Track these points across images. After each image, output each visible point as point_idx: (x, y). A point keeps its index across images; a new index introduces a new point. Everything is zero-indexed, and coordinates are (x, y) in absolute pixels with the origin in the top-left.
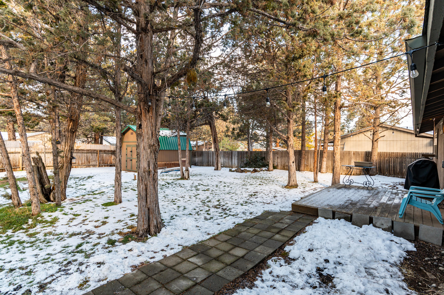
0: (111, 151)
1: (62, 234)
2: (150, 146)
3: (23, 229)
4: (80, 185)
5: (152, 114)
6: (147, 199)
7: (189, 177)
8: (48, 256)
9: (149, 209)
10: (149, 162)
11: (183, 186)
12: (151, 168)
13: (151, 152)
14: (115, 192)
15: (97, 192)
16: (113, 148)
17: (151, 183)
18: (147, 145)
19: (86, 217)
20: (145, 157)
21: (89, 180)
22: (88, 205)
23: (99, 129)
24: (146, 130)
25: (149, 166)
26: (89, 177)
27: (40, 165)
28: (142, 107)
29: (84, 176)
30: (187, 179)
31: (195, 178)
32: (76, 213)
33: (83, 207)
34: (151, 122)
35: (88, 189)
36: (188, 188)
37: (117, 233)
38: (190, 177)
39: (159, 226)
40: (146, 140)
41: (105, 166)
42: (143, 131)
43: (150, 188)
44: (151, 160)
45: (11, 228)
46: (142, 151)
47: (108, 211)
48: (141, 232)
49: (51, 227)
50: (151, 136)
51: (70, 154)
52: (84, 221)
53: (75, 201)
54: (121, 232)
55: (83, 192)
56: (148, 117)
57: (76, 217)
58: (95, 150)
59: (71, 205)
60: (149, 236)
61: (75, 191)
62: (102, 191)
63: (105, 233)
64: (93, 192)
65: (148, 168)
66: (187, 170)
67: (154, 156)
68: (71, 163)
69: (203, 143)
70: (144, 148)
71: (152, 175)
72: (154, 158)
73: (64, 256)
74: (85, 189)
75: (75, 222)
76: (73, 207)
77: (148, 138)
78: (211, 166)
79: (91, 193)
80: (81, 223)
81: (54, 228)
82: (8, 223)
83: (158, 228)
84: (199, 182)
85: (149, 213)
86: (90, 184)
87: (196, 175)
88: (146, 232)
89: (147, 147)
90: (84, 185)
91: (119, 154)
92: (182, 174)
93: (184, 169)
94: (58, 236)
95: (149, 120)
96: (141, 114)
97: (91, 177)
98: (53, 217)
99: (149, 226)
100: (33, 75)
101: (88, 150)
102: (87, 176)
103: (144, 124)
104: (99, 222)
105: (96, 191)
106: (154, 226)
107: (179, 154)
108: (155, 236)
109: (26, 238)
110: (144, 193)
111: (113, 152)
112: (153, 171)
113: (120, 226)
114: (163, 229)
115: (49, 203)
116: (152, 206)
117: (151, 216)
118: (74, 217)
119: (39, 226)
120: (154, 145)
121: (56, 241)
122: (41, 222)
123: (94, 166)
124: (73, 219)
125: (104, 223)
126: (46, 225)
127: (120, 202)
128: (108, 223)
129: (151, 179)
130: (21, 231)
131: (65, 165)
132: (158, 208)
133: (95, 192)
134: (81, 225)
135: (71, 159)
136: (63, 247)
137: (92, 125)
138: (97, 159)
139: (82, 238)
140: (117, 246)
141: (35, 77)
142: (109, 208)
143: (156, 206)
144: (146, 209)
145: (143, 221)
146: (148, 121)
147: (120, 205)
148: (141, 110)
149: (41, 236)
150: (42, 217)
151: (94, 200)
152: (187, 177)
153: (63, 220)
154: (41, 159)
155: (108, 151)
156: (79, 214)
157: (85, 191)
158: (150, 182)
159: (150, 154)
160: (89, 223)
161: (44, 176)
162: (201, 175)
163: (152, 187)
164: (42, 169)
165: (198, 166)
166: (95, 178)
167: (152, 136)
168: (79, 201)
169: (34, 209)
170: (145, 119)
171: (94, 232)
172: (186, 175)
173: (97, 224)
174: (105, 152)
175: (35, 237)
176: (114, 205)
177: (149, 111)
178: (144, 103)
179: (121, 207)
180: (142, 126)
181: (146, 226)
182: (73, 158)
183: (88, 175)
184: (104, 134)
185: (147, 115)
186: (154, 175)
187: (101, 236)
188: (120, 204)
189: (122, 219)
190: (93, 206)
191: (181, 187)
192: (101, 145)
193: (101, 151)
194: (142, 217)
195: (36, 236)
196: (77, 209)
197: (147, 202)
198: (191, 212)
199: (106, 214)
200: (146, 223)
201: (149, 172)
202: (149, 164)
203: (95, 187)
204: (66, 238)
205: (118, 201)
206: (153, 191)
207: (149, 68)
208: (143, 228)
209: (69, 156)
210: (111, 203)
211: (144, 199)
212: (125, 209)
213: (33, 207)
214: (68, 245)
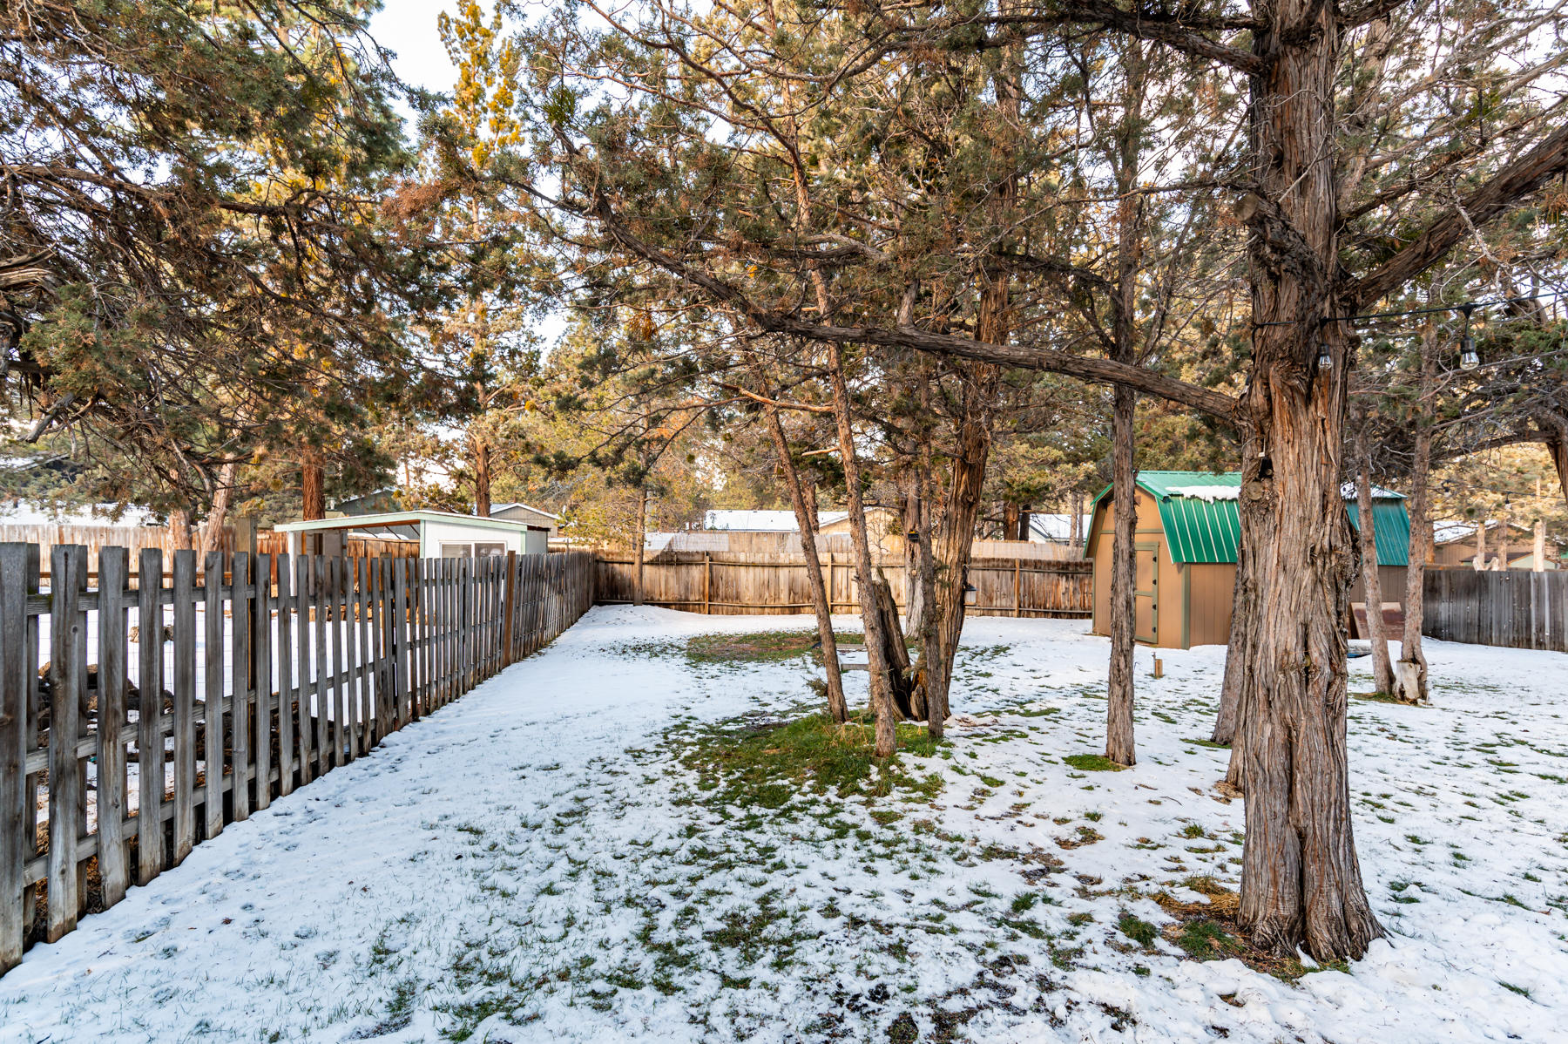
0: (1058, 563)
1: (959, 839)
2: (1312, 556)
3: (861, 792)
4: (978, 674)
5: (1328, 412)
6: (1291, 791)
7: (1423, 696)
8: (936, 910)
9: (1301, 836)
10: (1306, 626)
11: (1401, 734)
12: (1315, 654)
13: (1318, 581)
14: (1111, 721)
15: (1034, 708)
16: (1061, 554)
17: (1317, 720)
18: (1295, 549)
19: (1020, 794)
20: (1285, 603)
21: (999, 659)
22: (1018, 750)
23: (1028, 491)
24: (1292, 485)
25: (1306, 645)
26: (999, 650)
27: (887, 606)
28: (1275, 383)
29: (983, 644)
30: (1414, 702)
31: (1455, 700)
32: (988, 773)
33: (1005, 758)
34: (1322, 448)
35: (1005, 693)
36: (1440, 750)
37: (1152, 896)
38: (1431, 694)
39: (1354, 925)
40: (1291, 528)
41: (1037, 614)
42: (1278, 488)
43: (1310, 741)
44: (1318, 618)
45: (835, 783)
46: (1270, 577)
47: (1090, 788)
48: (1262, 928)
49: (926, 806)
50: (1317, 508)
51: (960, 576)
52: (1019, 808)
53: (977, 731)
54: (1166, 896)
55: (991, 701)
56: (1305, 425)
57: (993, 790)
58: (1007, 561)
59: (969, 742)
60: (1306, 961)
61: (968, 694)
62: (1050, 705)
63: (1099, 882)
64: (1021, 704)
65: (1300, 654)
66: (1414, 661)
67: (1330, 599)
68: (962, 605)
69: (1465, 531)
70: (1282, 564)
71: (1323, 684)
72: (1332, 609)
73: (986, 928)
74: (995, 691)
75: (990, 807)
76: (977, 750)
77: (1302, 520)
78: (1540, 645)
79: (1017, 709)
80: (1009, 815)
81: (936, 813)
82: (826, 764)
83: (1350, 934)
84: (1500, 726)
85: (1302, 853)
86: (1003, 673)
87: (1461, 686)
88: (1290, 933)
89: (1296, 560)
90: (988, 675)
91: (1127, 579)
92: (1384, 675)
93: (1395, 649)
94: (953, 845)
95: (1312, 437)
96: (1270, 413)
97: (1005, 650)
98: (928, 772)
99: (1302, 911)
100: (906, 331)
101: (988, 560)
102: (990, 644)
103: (1285, 458)
104: (1071, 827)
105: (1031, 701)
106: (1330, 919)
107: (1369, 583)
108: (1337, 967)
109: (869, 825)
110: (1281, 758)
111: (1065, 569)
112: (1327, 670)
113: (1152, 864)
114: (1376, 945)
115: (909, 722)
116: (1321, 826)
117: (1312, 869)
118: (986, 787)
119: (896, 794)
120: (1332, 549)
121: (949, 859)
122: (902, 781)
123: (1005, 612)
124: (984, 793)
125: (1089, 837)
126: (913, 795)
127: (1130, 762)
128: (1102, 838)
129: (1316, 705)
130: (857, 797)
131: (947, 609)
132: (1350, 840)
133: (1028, 706)
134: (1013, 821)
135: (963, 592)
136: (977, 892)
137: (1006, 479)
138: (1014, 589)
139: (1025, 874)
140: (1160, 953)
141: (911, 337)
142: (1093, 776)
143: (1337, 831)
144: (1290, 834)
145: (1276, 884)
146: (1306, 441)
147: (1126, 776)
148: (1269, 398)
149: (904, 827)
150: (901, 765)
151: (1033, 735)
152: (1411, 691)
153: (957, 791)
154: (887, 588)
155: (1049, 564)
156: (999, 778)
157: (995, 698)
158: (1311, 718)
159: (1314, 591)
160: (1034, 820)
161: (896, 640)
162: (1493, 689)
163: (1319, 740)
164: (891, 618)
165: (1452, 638)
166: (1016, 655)
167: (1324, 507)
168: (986, 729)
169: (882, 738)
170: (1289, 435)
171: (1060, 863)
172: (1406, 679)
173: (1064, 832)
174: (1037, 565)
175: (892, 828)
176: (1107, 768)
177: (1308, 399)
178: (1287, 363)
179: (1137, 781)
180: (1276, 468)
181: (1288, 909)
182: (970, 588)
183: (994, 644)
184: (1033, 508)
185: (1302, 418)
186: (1330, 685)
187: (1091, 888)
188: (1128, 771)
189: (1156, 839)
190: (1037, 758)
191: (1394, 737)
192: (1023, 544)
193: (1024, 563)
194: (1269, 863)
195: (894, 824)
196: (992, 758)
197: (1291, 801)
198: (1511, 891)
199: (1091, 802)
200: (1289, 893)
201: (1307, 673)
202: (1306, 635)
203: (1026, 688)
204: (975, 860)
205: (1122, 758)
206: (1324, 760)
207: (1316, 201)
208: (1272, 912)
209: (959, 582)
210: (1095, 757)
211: (1277, 784)
212: (1155, 796)
213: (879, 730)
214: (986, 888)
